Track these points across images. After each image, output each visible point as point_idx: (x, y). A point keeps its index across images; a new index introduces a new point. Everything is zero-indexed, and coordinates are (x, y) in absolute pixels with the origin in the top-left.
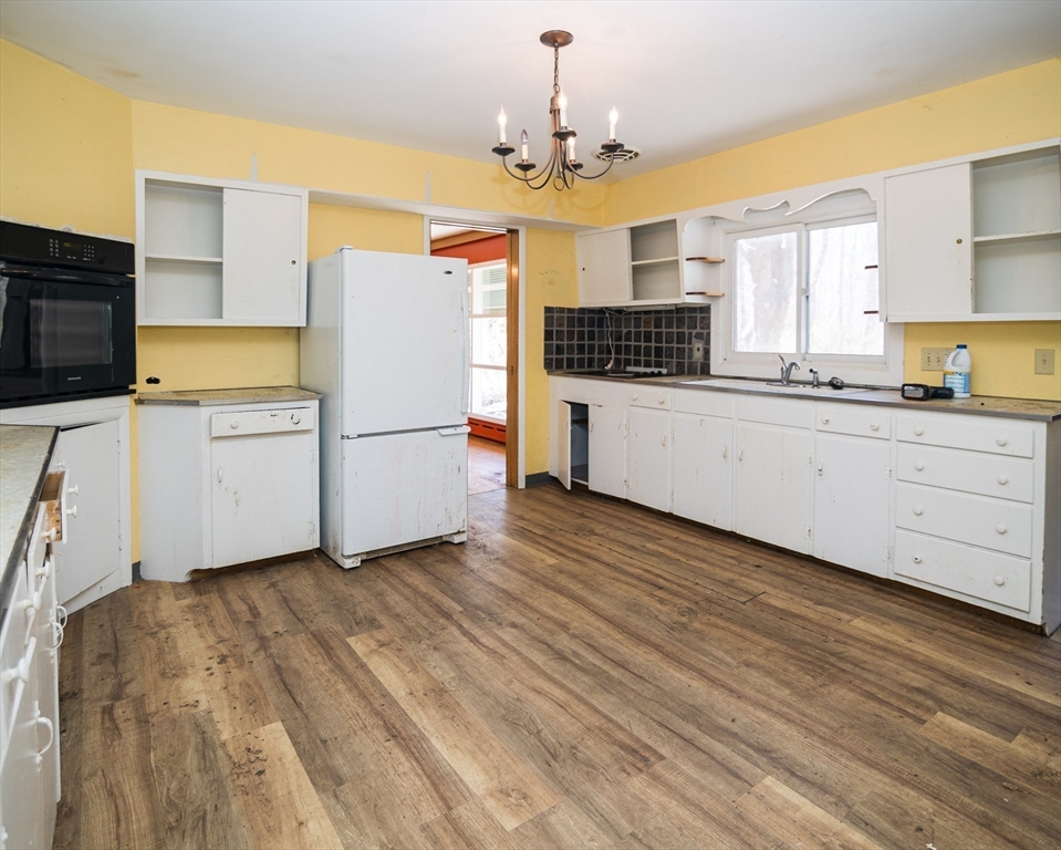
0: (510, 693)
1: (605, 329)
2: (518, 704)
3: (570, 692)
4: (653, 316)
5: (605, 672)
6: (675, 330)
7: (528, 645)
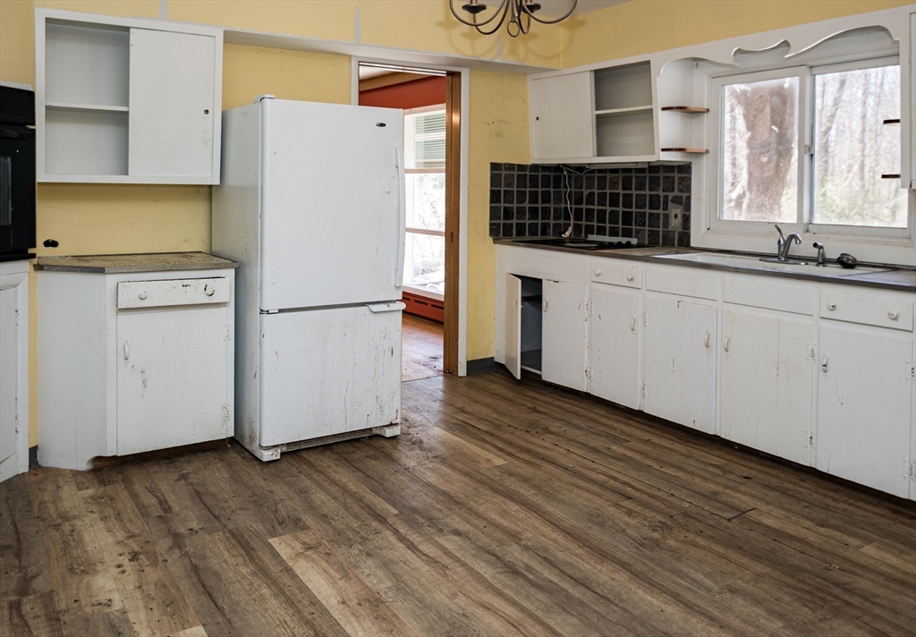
0: (455, 608)
1: (563, 190)
2: (465, 620)
3: (523, 609)
4: (620, 175)
5: (563, 589)
6: (647, 192)
7: (474, 555)
